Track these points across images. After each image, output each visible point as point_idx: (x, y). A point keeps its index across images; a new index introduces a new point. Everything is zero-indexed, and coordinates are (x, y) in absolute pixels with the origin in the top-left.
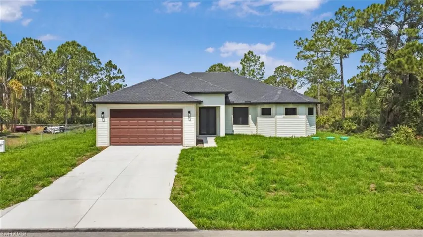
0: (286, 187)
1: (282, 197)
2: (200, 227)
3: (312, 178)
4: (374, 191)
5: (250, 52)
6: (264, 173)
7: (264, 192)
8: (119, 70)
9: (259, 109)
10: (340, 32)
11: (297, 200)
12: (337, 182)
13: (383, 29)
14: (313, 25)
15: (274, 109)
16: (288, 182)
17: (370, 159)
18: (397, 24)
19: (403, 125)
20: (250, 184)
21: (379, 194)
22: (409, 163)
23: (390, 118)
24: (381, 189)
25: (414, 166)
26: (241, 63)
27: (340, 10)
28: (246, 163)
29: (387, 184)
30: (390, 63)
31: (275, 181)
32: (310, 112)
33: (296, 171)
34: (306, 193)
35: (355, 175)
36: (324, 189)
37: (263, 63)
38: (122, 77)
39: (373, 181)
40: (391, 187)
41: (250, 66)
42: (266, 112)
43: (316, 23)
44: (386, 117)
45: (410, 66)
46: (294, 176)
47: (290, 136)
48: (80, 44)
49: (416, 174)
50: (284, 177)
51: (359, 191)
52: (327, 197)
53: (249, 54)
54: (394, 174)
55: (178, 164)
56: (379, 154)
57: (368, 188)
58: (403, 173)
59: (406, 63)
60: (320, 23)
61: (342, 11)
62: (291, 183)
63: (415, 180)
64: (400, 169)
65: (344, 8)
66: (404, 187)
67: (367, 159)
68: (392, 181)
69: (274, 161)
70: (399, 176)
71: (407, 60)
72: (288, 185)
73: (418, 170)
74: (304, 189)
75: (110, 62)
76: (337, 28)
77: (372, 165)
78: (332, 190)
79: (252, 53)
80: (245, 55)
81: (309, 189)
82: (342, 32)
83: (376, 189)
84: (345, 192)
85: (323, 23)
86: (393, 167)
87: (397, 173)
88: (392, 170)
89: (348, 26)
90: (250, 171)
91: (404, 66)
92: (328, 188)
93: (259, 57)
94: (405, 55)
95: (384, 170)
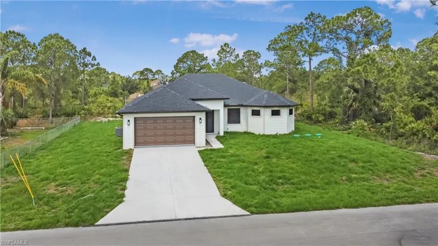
0: (289, 182)
1: (288, 189)
2: (252, 213)
3: (305, 174)
4: (345, 182)
5: (226, 44)
6: (271, 171)
7: (275, 186)
8: (94, 57)
9: (250, 110)
10: (309, 34)
11: (298, 191)
12: (321, 176)
13: (344, 35)
14: (286, 28)
15: (262, 110)
16: (290, 178)
17: (340, 157)
18: (355, 34)
19: (360, 119)
20: (264, 181)
21: (350, 184)
22: (366, 159)
23: (350, 112)
24: (350, 180)
25: (370, 162)
26: (218, 54)
27: (309, 16)
28: (256, 164)
29: (354, 176)
30: (351, 71)
31: (280, 178)
32: (291, 113)
33: (292, 169)
34: (303, 185)
35: (332, 170)
36: (314, 182)
37: (238, 55)
38: (97, 65)
39: (344, 174)
40: (356, 179)
41: (226, 57)
42: (256, 113)
43: (289, 26)
44: (347, 110)
45: (366, 74)
46: (293, 173)
47: (275, 133)
48: (63, 36)
49: (371, 167)
50: (285, 174)
51: (336, 183)
52: (316, 188)
53: (225, 46)
54: (358, 169)
55: (206, 166)
56: (346, 152)
57: (341, 180)
58: (363, 167)
59: (363, 70)
60: (292, 26)
61: (311, 16)
62: (292, 178)
63: (371, 172)
64: (361, 164)
65: (312, 14)
66: (364, 178)
67: (339, 156)
68: (356, 174)
69: (274, 160)
70: (361, 170)
71: (364, 68)
72: (289, 180)
73: (372, 164)
74: (301, 183)
75: (85, 49)
76: (306, 30)
77: (342, 161)
78: (319, 183)
79: (228, 45)
80: (222, 46)
81: (305, 183)
82: (311, 34)
83: (346, 180)
84: (327, 184)
85: (295, 26)
86: (356, 163)
87: (359, 167)
88: (356, 165)
89: (315, 30)
90: (261, 170)
91: (361, 73)
92: (316, 181)
93: (235, 49)
94: (363, 64)
95: (351, 165)
